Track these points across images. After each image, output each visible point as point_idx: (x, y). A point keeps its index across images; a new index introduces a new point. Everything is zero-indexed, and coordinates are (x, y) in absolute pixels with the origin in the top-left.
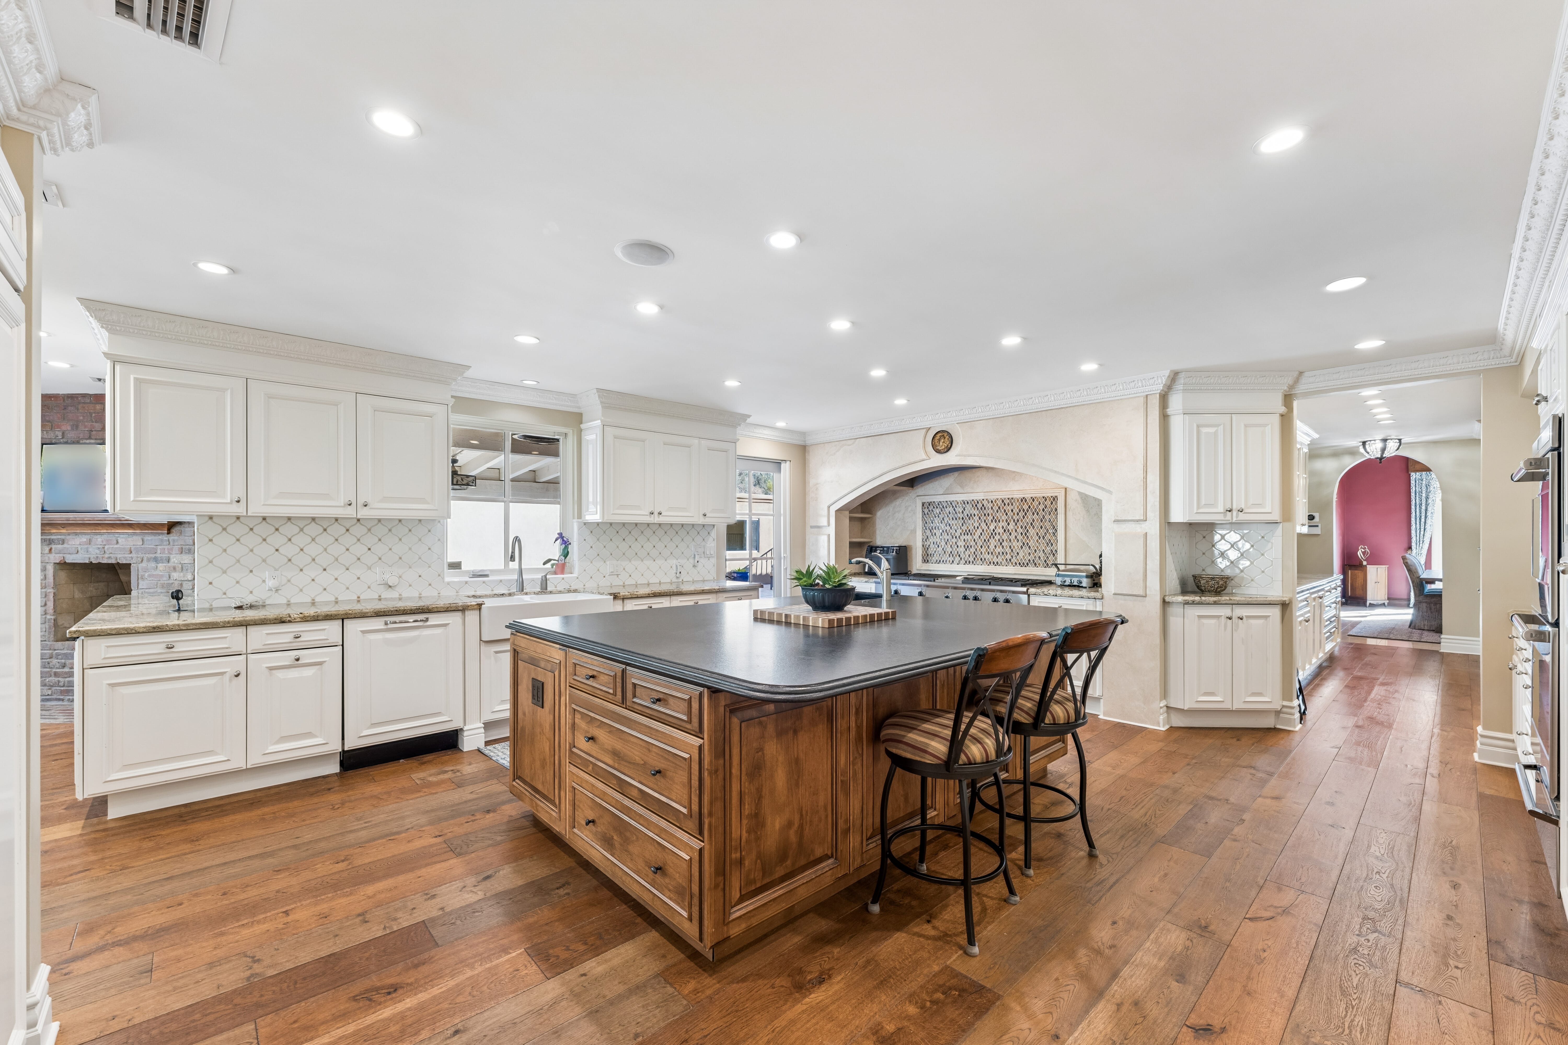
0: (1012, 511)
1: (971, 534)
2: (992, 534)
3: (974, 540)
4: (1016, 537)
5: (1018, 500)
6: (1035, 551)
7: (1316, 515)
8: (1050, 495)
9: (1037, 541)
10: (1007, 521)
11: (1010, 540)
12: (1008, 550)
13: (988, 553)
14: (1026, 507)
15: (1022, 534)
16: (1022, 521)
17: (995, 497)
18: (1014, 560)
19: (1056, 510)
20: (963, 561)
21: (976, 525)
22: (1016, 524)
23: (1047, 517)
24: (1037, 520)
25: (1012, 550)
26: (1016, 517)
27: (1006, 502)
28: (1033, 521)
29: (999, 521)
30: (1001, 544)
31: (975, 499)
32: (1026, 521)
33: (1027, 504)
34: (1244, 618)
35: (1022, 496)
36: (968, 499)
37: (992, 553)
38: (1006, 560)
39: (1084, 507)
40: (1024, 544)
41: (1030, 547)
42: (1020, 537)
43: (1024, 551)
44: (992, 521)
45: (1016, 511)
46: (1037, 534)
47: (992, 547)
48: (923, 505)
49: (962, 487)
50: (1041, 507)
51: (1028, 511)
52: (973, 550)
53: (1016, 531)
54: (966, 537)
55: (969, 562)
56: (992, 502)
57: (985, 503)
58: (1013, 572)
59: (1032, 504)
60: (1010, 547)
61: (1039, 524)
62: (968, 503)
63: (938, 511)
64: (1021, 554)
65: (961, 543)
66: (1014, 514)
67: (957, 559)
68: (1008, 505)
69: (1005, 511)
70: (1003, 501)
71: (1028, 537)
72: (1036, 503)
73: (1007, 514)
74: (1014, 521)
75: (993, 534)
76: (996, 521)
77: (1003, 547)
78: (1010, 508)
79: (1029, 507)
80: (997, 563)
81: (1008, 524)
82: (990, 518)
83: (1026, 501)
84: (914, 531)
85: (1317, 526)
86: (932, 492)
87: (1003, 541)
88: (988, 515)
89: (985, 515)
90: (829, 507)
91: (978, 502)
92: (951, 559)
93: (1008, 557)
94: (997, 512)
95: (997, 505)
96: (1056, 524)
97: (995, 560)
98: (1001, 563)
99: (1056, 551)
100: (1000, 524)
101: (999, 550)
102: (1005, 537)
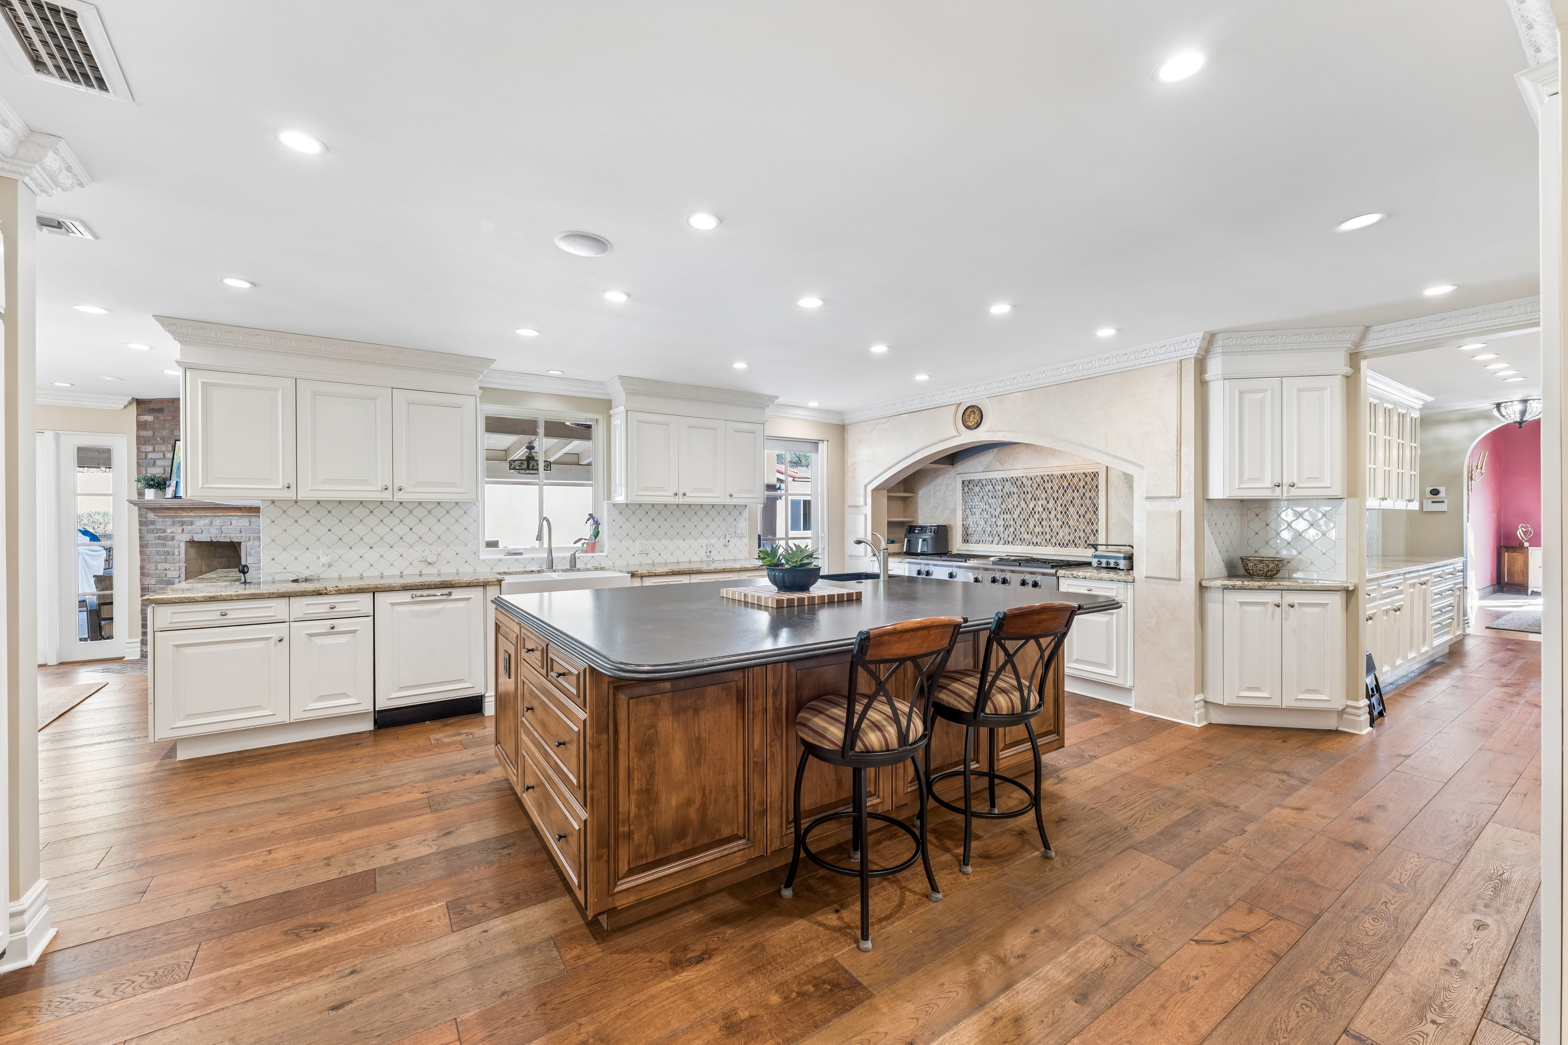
0: (1052, 488)
1: (1010, 513)
2: (1031, 513)
3: (1014, 520)
4: (1055, 516)
5: (1058, 477)
6: (1076, 531)
7: (1442, 490)
8: (1090, 471)
9: (1078, 520)
10: (1046, 499)
11: (1050, 519)
12: (1048, 530)
13: (1028, 533)
14: (1065, 484)
15: (1061, 513)
16: (1061, 498)
17: (1035, 474)
18: (1053, 540)
19: (1097, 486)
20: (1002, 542)
21: (1015, 503)
22: (1056, 502)
23: (1088, 495)
24: (1078, 498)
25: (1052, 530)
26: (1055, 495)
27: (1046, 478)
28: (1073, 498)
29: (1039, 499)
30: (1040, 523)
31: (1014, 476)
32: (1065, 498)
33: (1067, 481)
34: (1296, 606)
35: (1062, 473)
36: (1007, 476)
37: (1031, 533)
38: (1046, 540)
39: (1127, 483)
40: (1063, 523)
41: (1069, 527)
42: (1059, 516)
43: (1063, 531)
44: (1031, 499)
45: (1056, 488)
46: (1078, 513)
47: (1031, 526)
48: (963, 483)
49: (1001, 464)
50: (1082, 484)
51: (1068, 488)
52: (1012, 529)
53: (1056, 509)
54: (1005, 516)
55: (1009, 542)
56: (1031, 479)
57: (1024, 480)
58: (1053, 553)
59: (1072, 480)
60: (1050, 526)
61: (1080, 502)
62: (1007, 480)
63: (977, 489)
64: (1061, 534)
65: (1000, 522)
66: (1054, 491)
67: (997, 539)
68: (1048, 482)
69: (1044, 488)
70: (1042, 478)
71: (1068, 516)
72: (1076, 480)
73: (1046, 492)
74: (1054, 498)
75: (1032, 513)
76: (1035, 499)
77: (1042, 526)
78: (1049, 485)
79: (1069, 484)
80: (1037, 543)
81: (1048, 502)
82: (1029, 496)
83: (1066, 477)
84: (954, 510)
85: (1443, 502)
86: (972, 470)
87: (1042, 520)
88: (1028, 493)
89: (1024, 493)
90: (866, 486)
91: (1017, 480)
92: (991, 539)
93: (1048, 537)
94: (1037, 489)
95: (1037, 482)
96: (1097, 502)
97: (1035, 540)
98: (1040, 543)
99: (1097, 531)
100: (1040, 503)
101: (1038, 529)
102: (1044, 516)
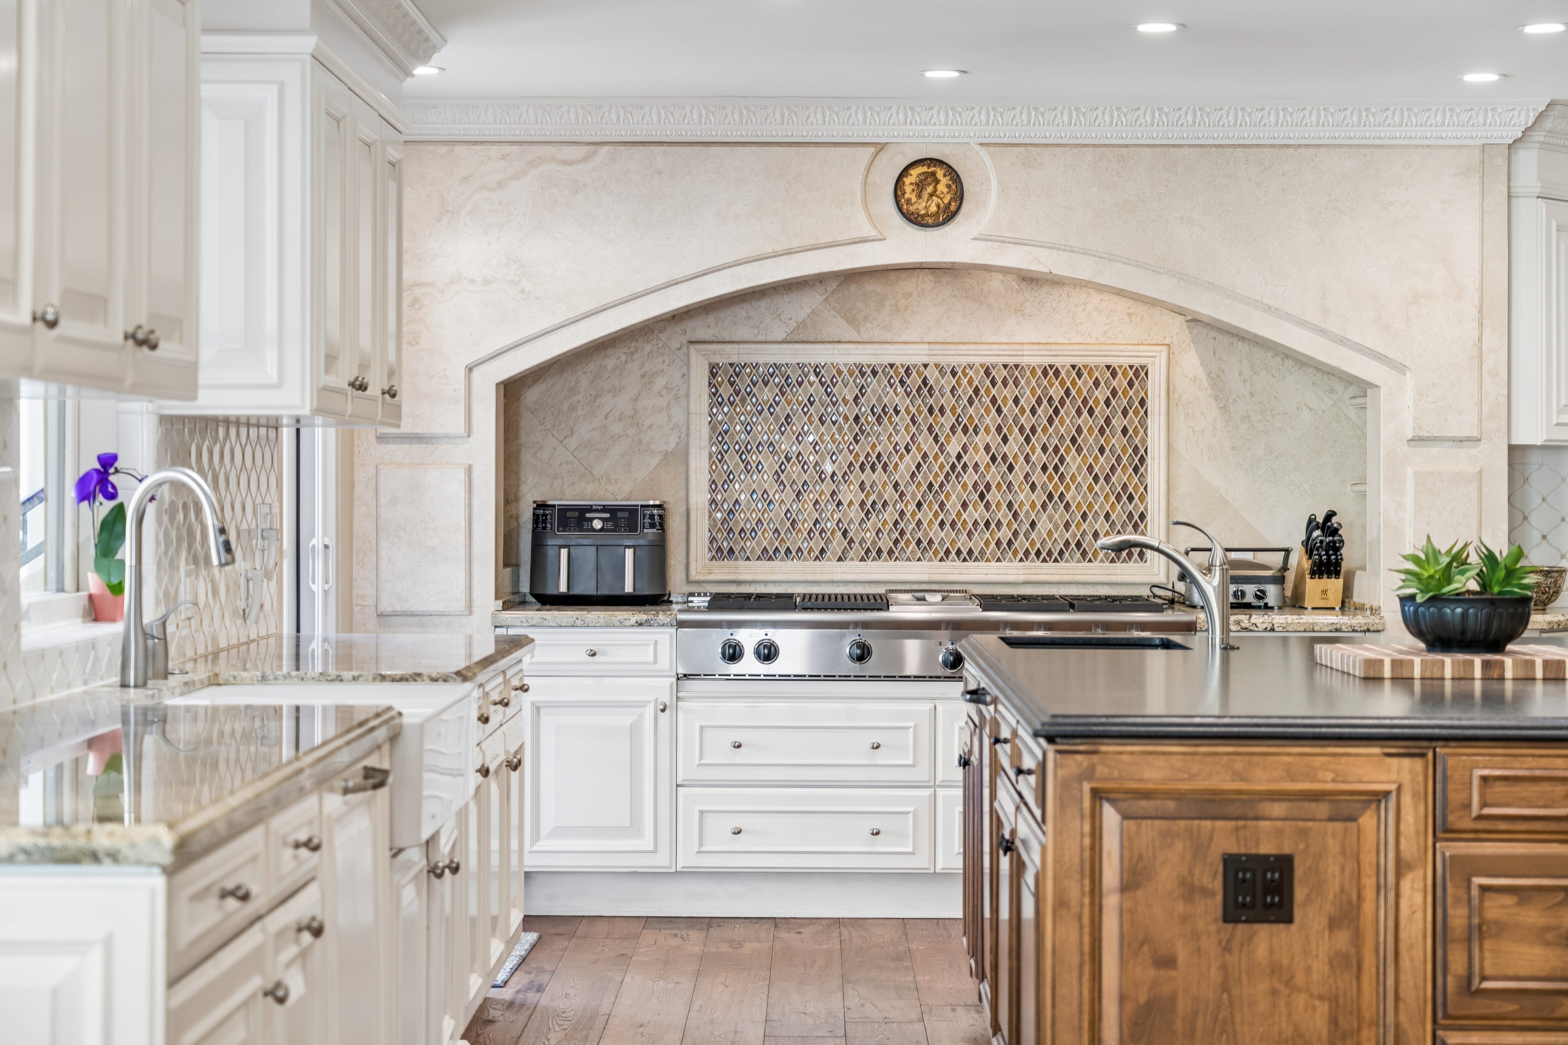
0: (1016, 401)
1: (885, 467)
2: (953, 467)
3: (896, 486)
4: (1027, 476)
5: (1033, 372)
6: (1084, 516)
8: (1125, 362)
9: (1090, 488)
10: (999, 429)
11: (1010, 486)
12: (1004, 515)
13: (942, 524)
14: (1056, 392)
15: (1044, 468)
16: (1044, 430)
17: (964, 360)
18: (1021, 544)
19: (1142, 402)
21: (901, 438)
22: (1028, 440)
23: (1118, 422)
24: (1090, 430)
25: (1015, 515)
26: (1026, 421)
27: (999, 375)
28: (1079, 430)
29: (976, 430)
30: (982, 496)
31: (898, 360)
32: (1057, 431)
33: (1062, 383)
35: (1046, 361)
36: (873, 360)
37: (953, 524)
38: (998, 543)
39: (1216, 398)
40: (1050, 496)
41: (1067, 506)
42: (1038, 477)
43: (1050, 518)
44: (953, 429)
45: (1027, 400)
46: (1090, 469)
47: (953, 505)
48: (713, 375)
49: (853, 322)
50: (1101, 394)
51: (1062, 402)
52: (890, 515)
53: (1027, 459)
54: (867, 476)
55: (879, 552)
56: (954, 373)
57: (932, 375)
58: (1022, 578)
59: (1074, 383)
60: (1010, 506)
61: (1096, 440)
62: (874, 373)
63: (767, 394)
64: (1044, 525)
65: (850, 494)
66: (1022, 411)
67: (838, 543)
68: (1005, 383)
69: (994, 400)
70: (987, 373)
71: (1062, 478)
72: (1084, 384)
73: (999, 411)
74: (1022, 430)
75: (957, 468)
76: (965, 430)
77: (987, 506)
78: (1009, 393)
79: (1067, 393)
80: (970, 552)
81: (1005, 440)
82: (948, 420)
83: (1057, 374)
84: (682, 455)
86: (744, 333)
87: (988, 487)
88: (942, 410)
89: (931, 410)
91: (908, 372)
92: (817, 544)
94: (971, 402)
95: (970, 382)
96: (1144, 442)
97: (963, 542)
98: (982, 553)
99: (1142, 517)
100: (981, 440)
101: (976, 513)
102: (993, 476)
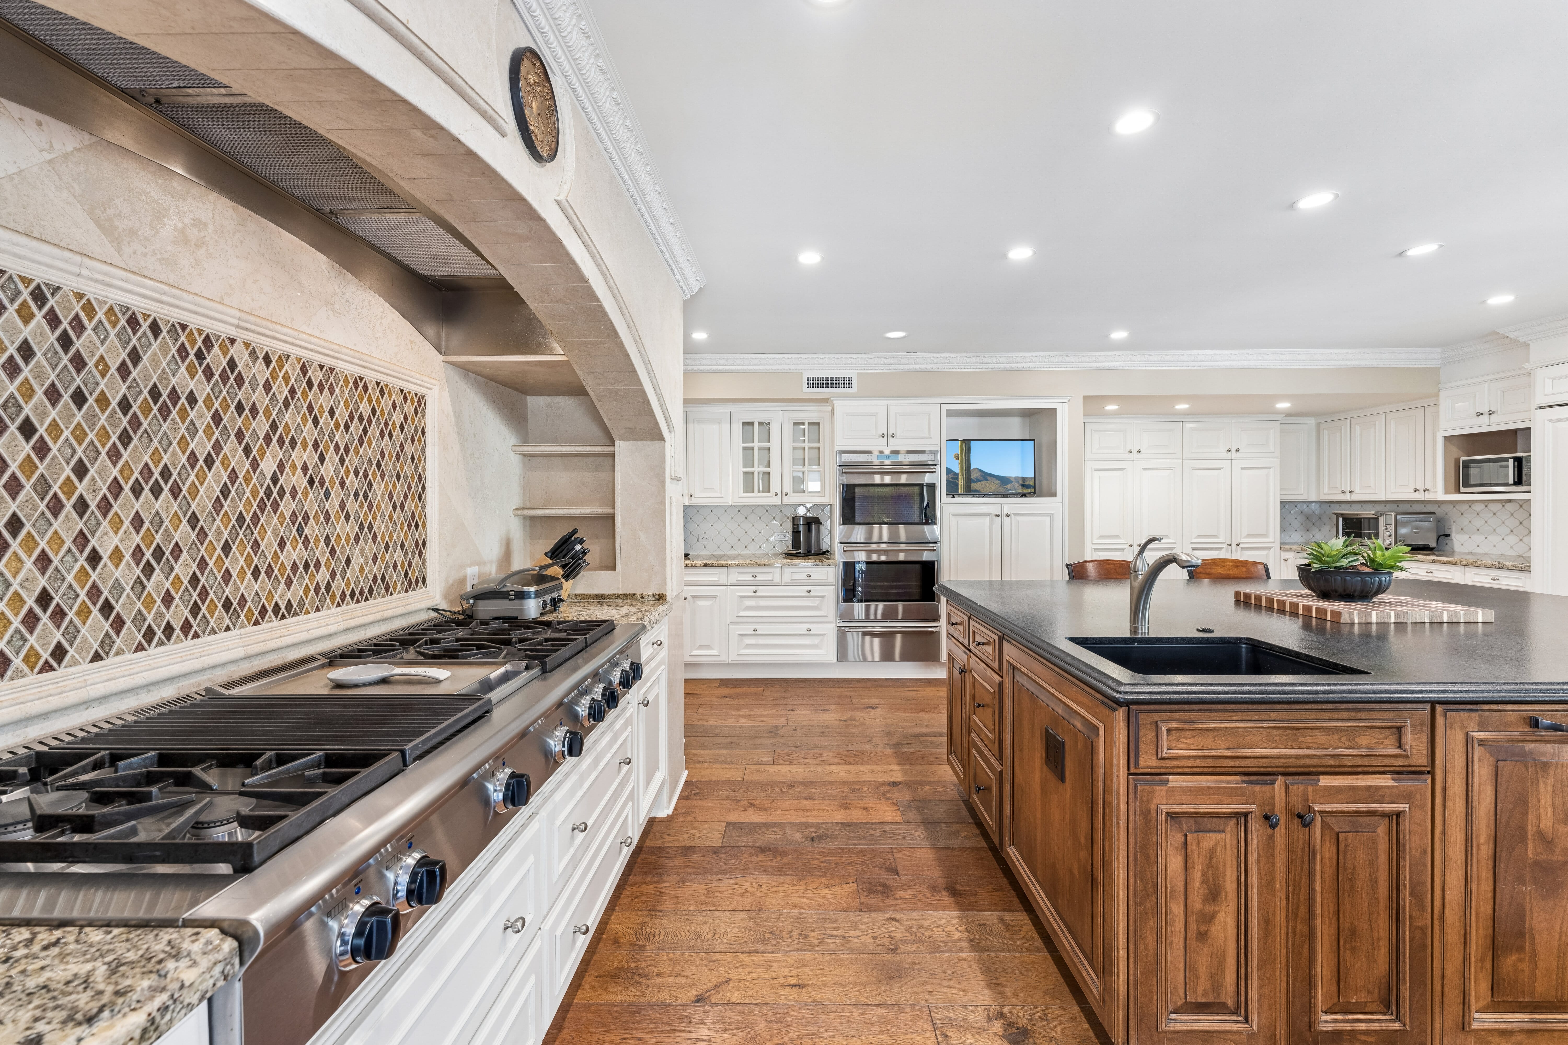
0: (332, 412)
1: (174, 490)
2: (268, 492)
3: (192, 520)
4: (341, 505)
5: (345, 381)
6: (385, 547)
8: (415, 389)
9: (390, 517)
10: (316, 445)
11: (327, 517)
12: (321, 552)
13: (256, 573)
14: (365, 409)
15: (356, 495)
16: (356, 451)
17: (282, 347)
18: (338, 586)
19: (424, 432)
20: (132, 633)
21: (200, 448)
22: (342, 461)
23: (409, 449)
24: (390, 455)
25: (333, 552)
26: (341, 438)
27: (316, 376)
28: (382, 454)
29: (293, 443)
30: (300, 531)
31: (193, 321)
32: (368, 453)
33: (369, 400)
35: (356, 371)
36: (153, 310)
37: (269, 571)
38: (317, 589)
40: (361, 527)
41: (375, 538)
42: (352, 506)
43: (362, 552)
44: (268, 439)
45: (342, 414)
47: (269, 544)
49: (108, 230)
50: (397, 418)
53: (342, 484)
54: (145, 504)
55: (168, 629)
56: (271, 361)
57: (238, 355)
58: (343, 626)
59: (380, 402)
60: (327, 540)
61: (395, 466)
62: (155, 331)
64: (357, 561)
66: (340, 425)
68: (321, 388)
69: (310, 408)
70: (304, 370)
71: (370, 506)
72: (386, 403)
73: (316, 422)
74: (337, 448)
75: (273, 493)
76: (281, 442)
78: (324, 400)
79: (374, 411)
80: (289, 605)
81: (322, 459)
82: (259, 424)
83: (365, 388)
87: (304, 518)
88: (253, 410)
89: (241, 408)
91: (207, 343)
93: (323, 576)
94: (286, 404)
95: (287, 378)
96: (424, 469)
97: (281, 594)
98: (302, 604)
99: (424, 544)
100: (297, 457)
102: (311, 505)
